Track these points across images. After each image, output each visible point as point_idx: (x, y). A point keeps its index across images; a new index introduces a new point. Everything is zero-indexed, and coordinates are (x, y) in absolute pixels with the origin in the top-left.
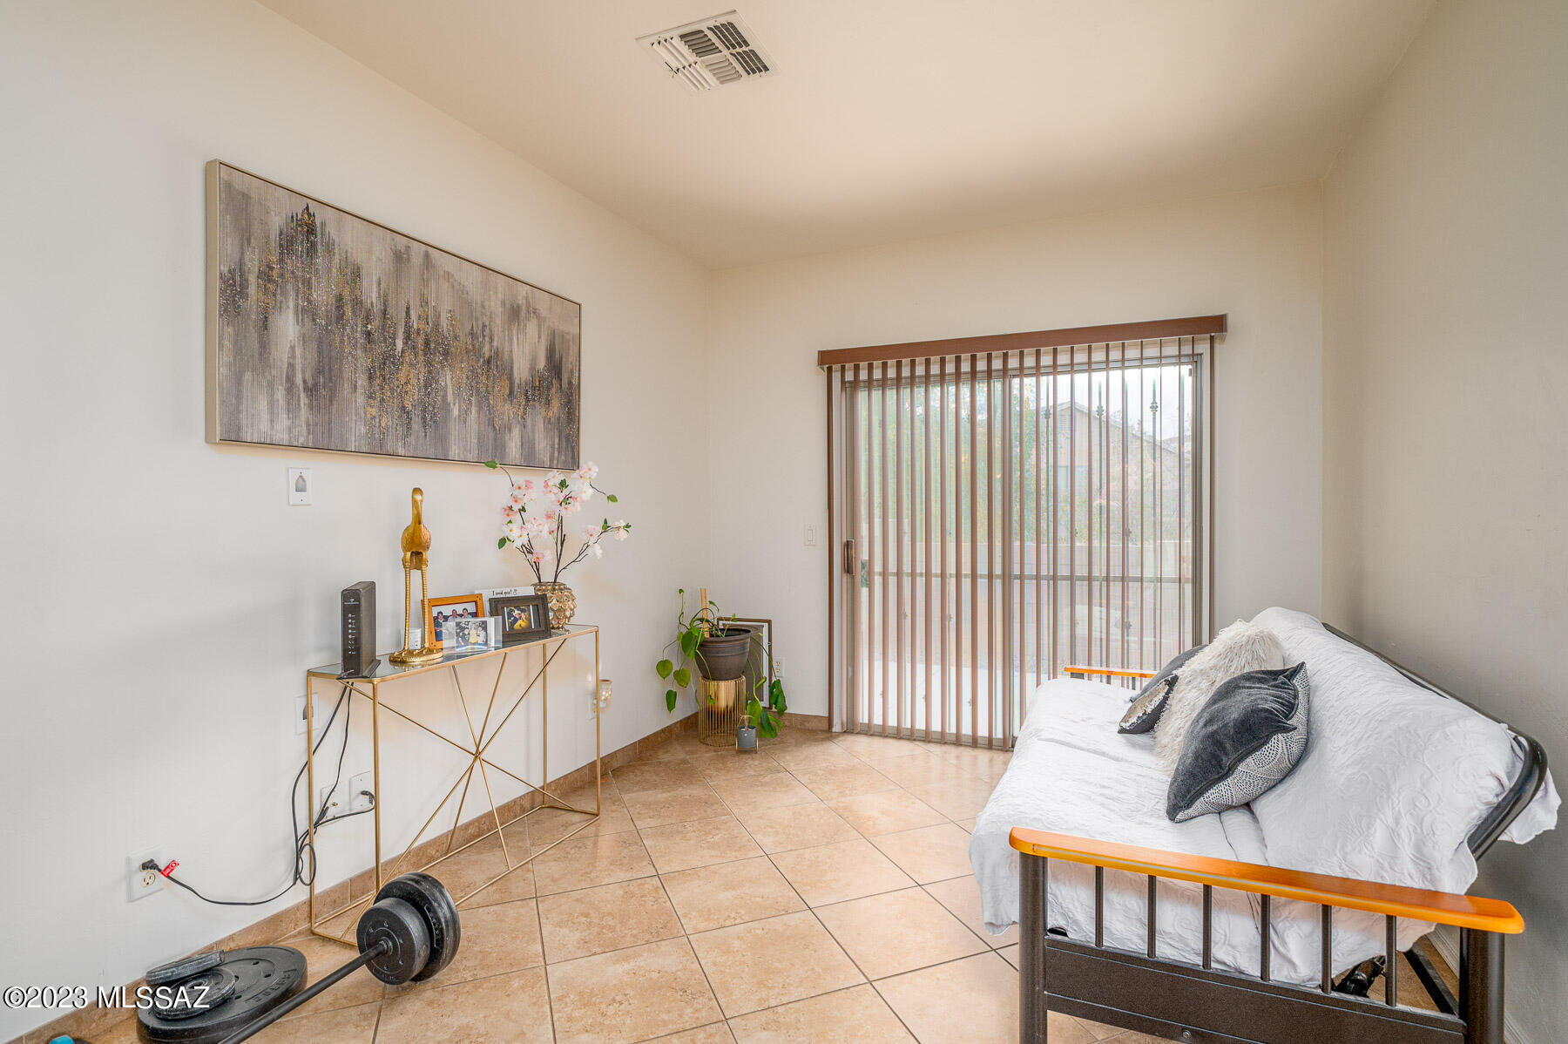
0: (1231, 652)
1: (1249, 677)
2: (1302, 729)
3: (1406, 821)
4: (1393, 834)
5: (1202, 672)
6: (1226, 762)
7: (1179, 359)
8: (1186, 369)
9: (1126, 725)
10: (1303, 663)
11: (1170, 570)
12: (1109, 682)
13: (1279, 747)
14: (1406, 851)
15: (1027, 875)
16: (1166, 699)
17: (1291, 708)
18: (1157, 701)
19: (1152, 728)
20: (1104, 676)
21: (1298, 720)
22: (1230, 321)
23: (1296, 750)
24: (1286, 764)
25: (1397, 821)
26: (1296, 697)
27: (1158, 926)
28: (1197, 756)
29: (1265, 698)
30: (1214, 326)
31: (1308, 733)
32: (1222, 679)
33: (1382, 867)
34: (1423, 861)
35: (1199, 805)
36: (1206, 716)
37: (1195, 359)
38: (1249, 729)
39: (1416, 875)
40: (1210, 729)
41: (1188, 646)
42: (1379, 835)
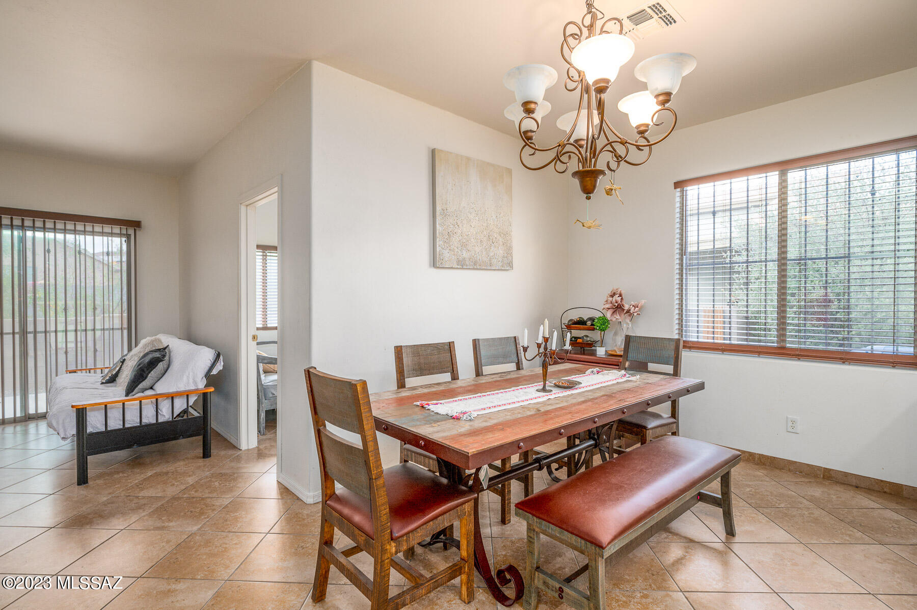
0: (146, 345)
1: (152, 351)
2: (168, 361)
3: (191, 374)
4: (188, 377)
5: (135, 355)
6: (145, 375)
7: (120, 235)
8: (124, 239)
9: (104, 381)
10: (168, 345)
11: (117, 324)
12: (90, 372)
13: (161, 366)
14: (191, 381)
15: (79, 414)
16: (121, 367)
17: (164, 356)
18: (118, 369)
19: (115, 380)
20: (88, 371)
21: (167, 358)
22: (143, 224)
23: (165, 366)
24: (163, 371)
25: (189, 374)
26: (166, 353)
27: (126, 419)
28: (135, 376)
29: (157, 355)
30: (136, 225)
31: (169, 360)
32: (142, 355)
33: (186, 386)
34: (195, 382)
35: (136, 390)
36: (138, 364)
37: (128, 237)
38: (152, 364)
39: (194, 386)
40: (140, 367)
41: (126, 352)
42: (185, 378)
